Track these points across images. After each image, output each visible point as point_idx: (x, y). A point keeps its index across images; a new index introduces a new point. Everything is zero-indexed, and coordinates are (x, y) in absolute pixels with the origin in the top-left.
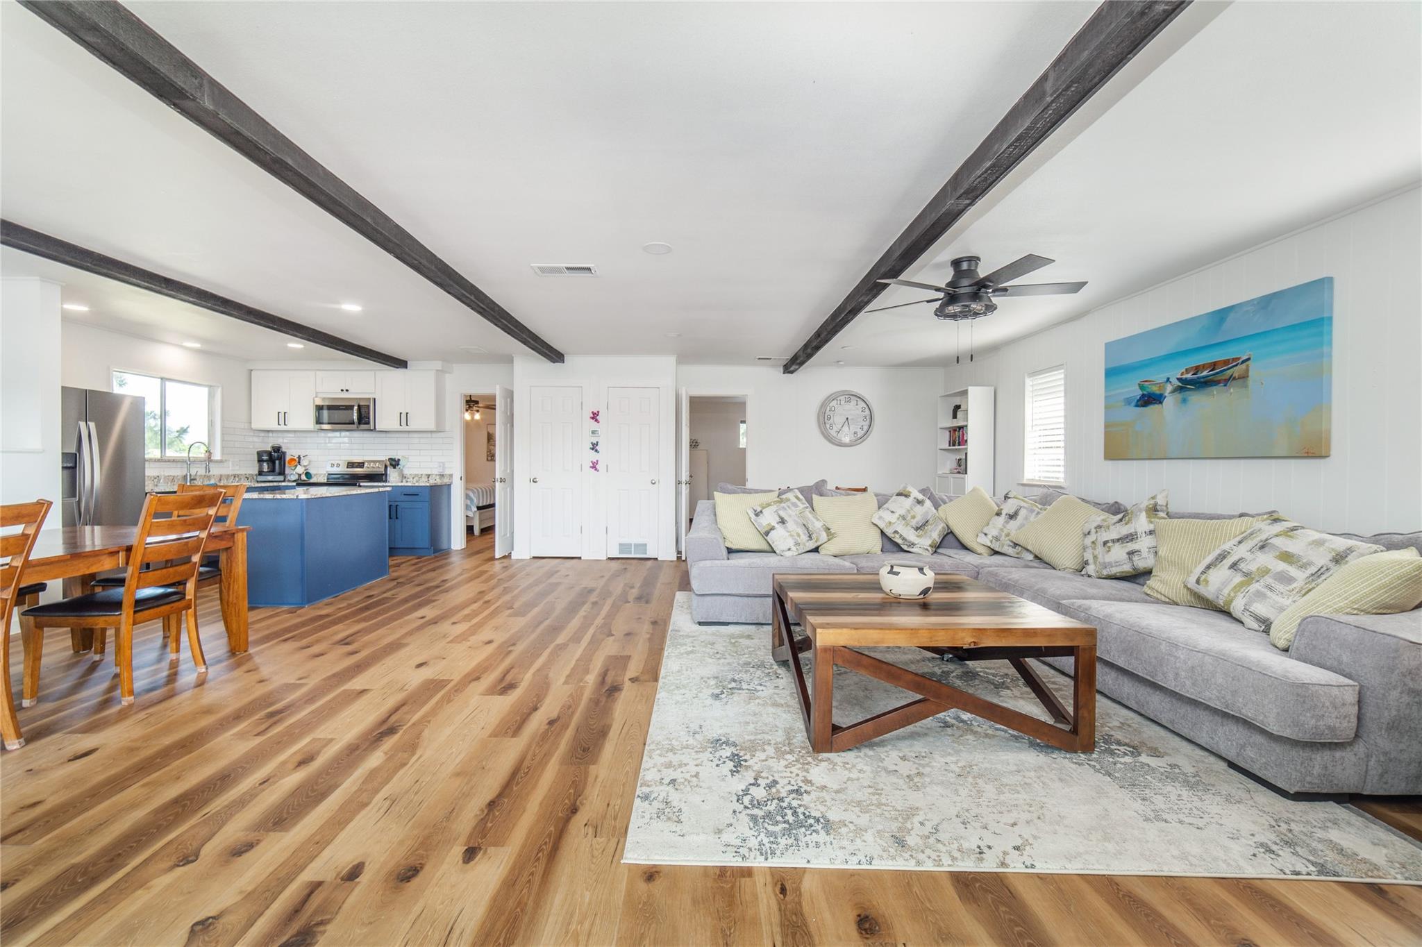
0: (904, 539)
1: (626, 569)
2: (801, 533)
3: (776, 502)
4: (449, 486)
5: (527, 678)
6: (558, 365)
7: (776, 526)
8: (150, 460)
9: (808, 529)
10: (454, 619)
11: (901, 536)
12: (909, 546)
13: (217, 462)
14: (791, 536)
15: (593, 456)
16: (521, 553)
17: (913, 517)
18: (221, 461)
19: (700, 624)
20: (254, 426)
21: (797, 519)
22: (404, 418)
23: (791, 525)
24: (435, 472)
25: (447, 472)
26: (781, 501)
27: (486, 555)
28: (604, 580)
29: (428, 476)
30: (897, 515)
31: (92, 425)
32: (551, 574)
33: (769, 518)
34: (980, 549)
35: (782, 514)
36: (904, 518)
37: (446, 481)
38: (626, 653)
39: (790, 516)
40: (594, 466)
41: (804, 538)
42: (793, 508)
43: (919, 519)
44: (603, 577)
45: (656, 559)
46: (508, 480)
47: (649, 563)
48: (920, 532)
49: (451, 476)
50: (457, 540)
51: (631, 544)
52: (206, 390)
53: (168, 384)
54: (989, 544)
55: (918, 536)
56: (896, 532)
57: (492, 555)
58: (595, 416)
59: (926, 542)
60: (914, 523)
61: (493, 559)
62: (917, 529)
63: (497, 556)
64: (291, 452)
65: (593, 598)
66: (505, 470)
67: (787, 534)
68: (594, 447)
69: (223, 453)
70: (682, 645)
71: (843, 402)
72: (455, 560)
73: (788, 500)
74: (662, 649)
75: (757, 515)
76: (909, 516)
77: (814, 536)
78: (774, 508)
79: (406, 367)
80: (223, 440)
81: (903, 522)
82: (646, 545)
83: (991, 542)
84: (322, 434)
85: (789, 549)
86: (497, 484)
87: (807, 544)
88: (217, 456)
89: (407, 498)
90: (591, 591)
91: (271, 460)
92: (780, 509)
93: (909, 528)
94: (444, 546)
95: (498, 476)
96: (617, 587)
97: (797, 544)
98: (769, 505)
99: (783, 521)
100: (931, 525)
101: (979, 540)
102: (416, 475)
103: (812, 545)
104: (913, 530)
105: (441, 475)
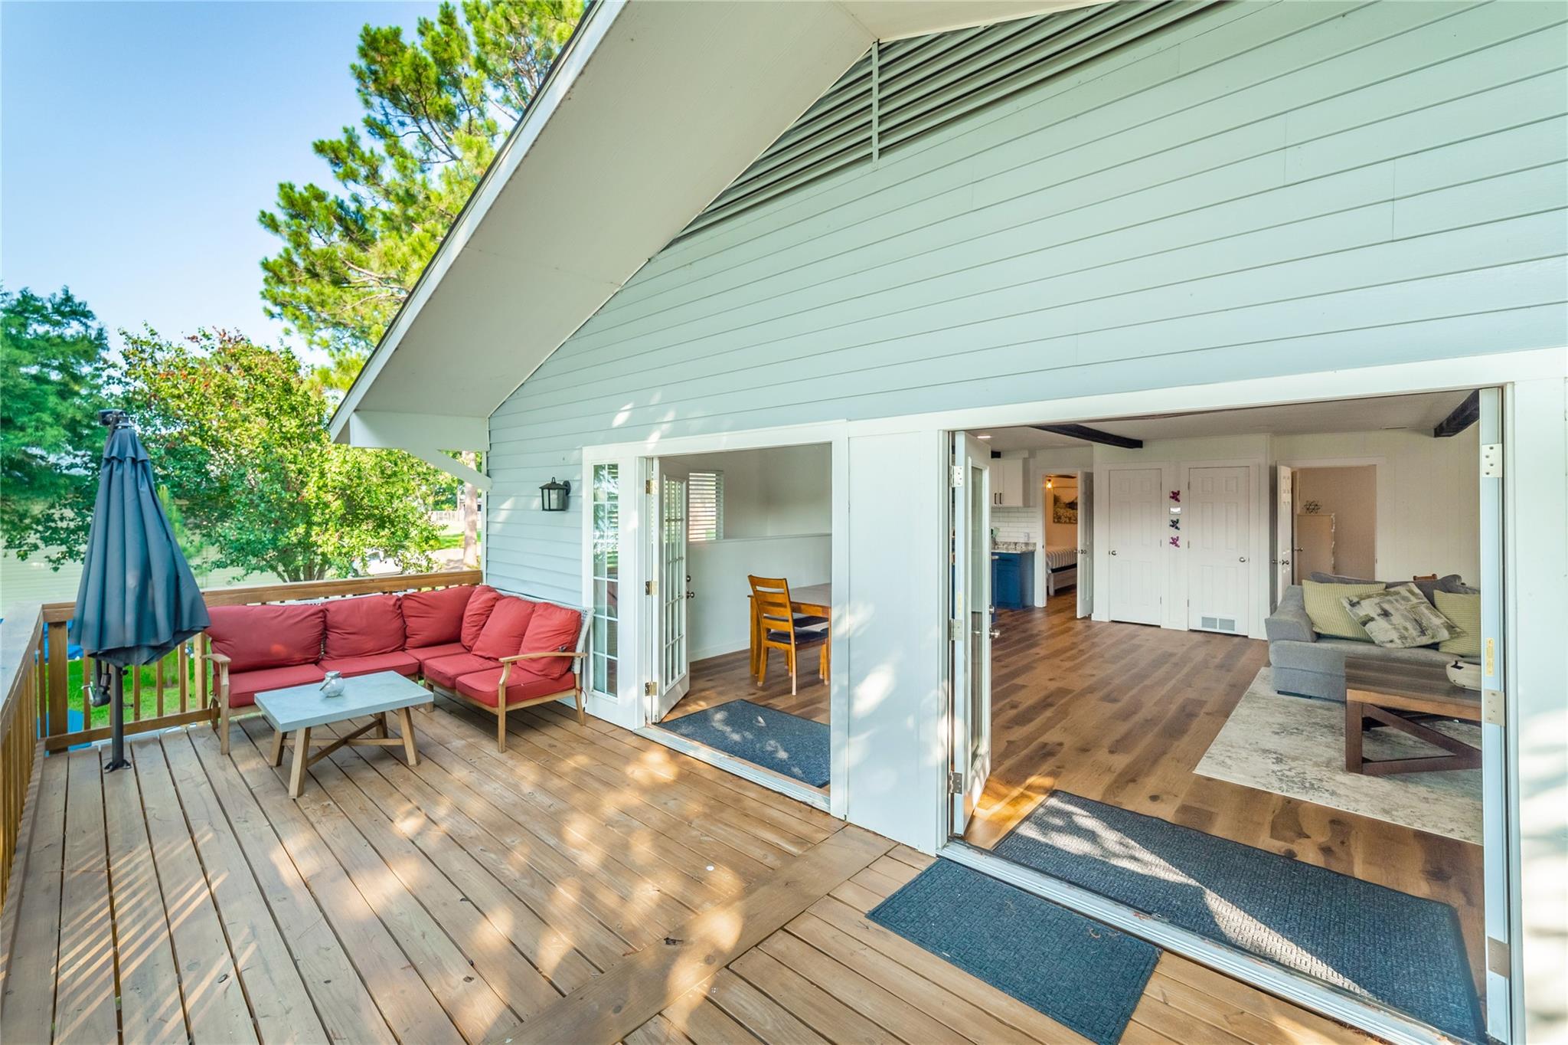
1: (1209, 641)
2: (1411, 628)
3: (1379, 595)
4: (1032, 553)
5: (1126, 699)
6: (1137, 449)
7: (1376, 617)
9: (1420, 625)
10: (1061, 658)
14: (1396, 629)
15: (1174, 533)
16: (1100, 615)
19: (1279, 692)
21: (1406, 613)
22: (998, 496)
23: (1397, 619)
24: (1022, 540)
25: (1032, 541)
26: (1388, 594)
27: (1068, 614)
28: (1185, 648)
29: (1016, 544)
32: (1133, 636)
33: (1368, 608)
35: (1386, 606)
37: (1031, 548)
38: (1204, 699)
39: (1397, 610)
40: (1174, 542)
41: (1413, 632)
42: (1403, 602)
44: (1183, 645)
45: (1246, 637)
46: (1089, 551)
47: (1237, 640)
49: (1035, 544)
50: (1040, 600)
51: (1216, 619)
57: (1072, 615)
58: (1175, 496)
61: (1075, 618)
63: (1078, 617)
65: (1174, 660)
66: (1085, 544)
67: (1390, 627)
68: (1174, 524)
70: (1255, 702)
72: (1038, 615)
73: (1398, 593)
74: (1237, 702)
75: (1353, 605)
77: (1430, 633)
78: (1377, 600)
79: (1000, 458)
82: (1233, 621)
85: (1391, 641)
86: (1079, 555)
87: (1418, 640)
90: (1172, 655)
92: (1383, 602)
94: (1029, 603)
95: (1079, 549)
96: (1199, 655)
97: (1403, 638)
98: (1369, 597)
99: (1386, 614)
102: (1006, 543)
103: (1426, 641)
105: (1027, 544)
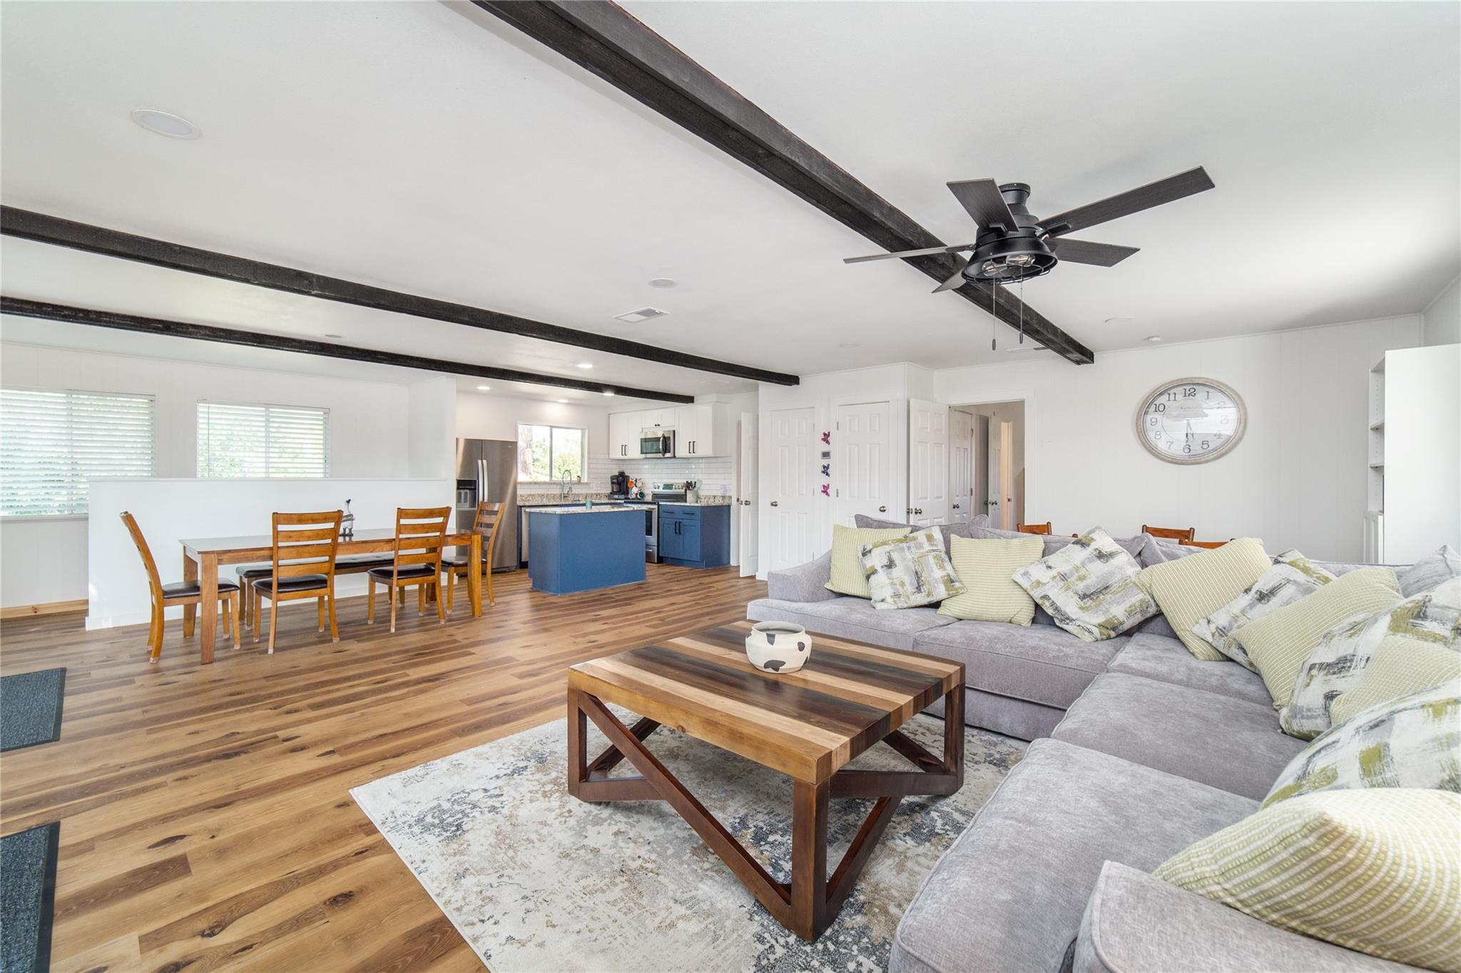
0: (1057, 609)
2: (907, 583)
3: (894, 541)
4: (729, 506)
6: (795, 386)
7: (880, 570)
8: (521, 483)
9: (920, 580)
11: (1053, 604)
12: (1061, 621)
13: (584, 484)
14: (892, 584)
15: (824, 480)
17: (1082, 578)
18: (587, 484)
20: (611, 456)
21: (911, 564)
22: (692, 445)
23: (897, 572)
24: (719, 493)
25: (728, 494)
26: (903, 540)
29: (715, 497)
30: (1054, 572)
31: (485, 462)
33: (877, 558)
34: (1195, 645)
35: (895, 556)
36: (1064, 577)
37: (725, 502)
39: (904, 560)
40: (825, 490)
41: (909, 588)
42: (913, 550)
43: (1092, 582)
46: (753, 503)
48: (1088, 602)
49: (730, 497)
52: (580, 432)
53: (554, 429)
54: (1210, 639)
55: (1081, 608)
56: (1045, 597)
58: (826, 438)
59: (1094, 619)
60: (1081, 587)
61: (737, 577)
62: (1084, 597)
64: (632, 477)
66: (749, 494)
67: (888, 581)
68: (825, 470)
69: (589, 478)
71: (1179, 397)
73: (914, 539)
75: (863, 554)
76: (1076, 575)
77: (924, 588)
78: (889, 548)
79: (693, 402)
80: (589, 468)
81: (1062, 584)
83: (1213, 635)
84: (647, 461)
85: (885, 601)
86: (742, 507)
87: (912, 598)
88: (585, 480)
89: (687, 516)
91: (619, 484)
92: (894, 550)
93: (1070, 593)
95: (742, 499)
97: (897, 595)
98: (882, 545)
99: (891, 565)
100: (1114, 593)
101: (1196, 629)
102: (706, 497)
103: (922, 599)
104: (1077, 597)
105: (724, 497)
